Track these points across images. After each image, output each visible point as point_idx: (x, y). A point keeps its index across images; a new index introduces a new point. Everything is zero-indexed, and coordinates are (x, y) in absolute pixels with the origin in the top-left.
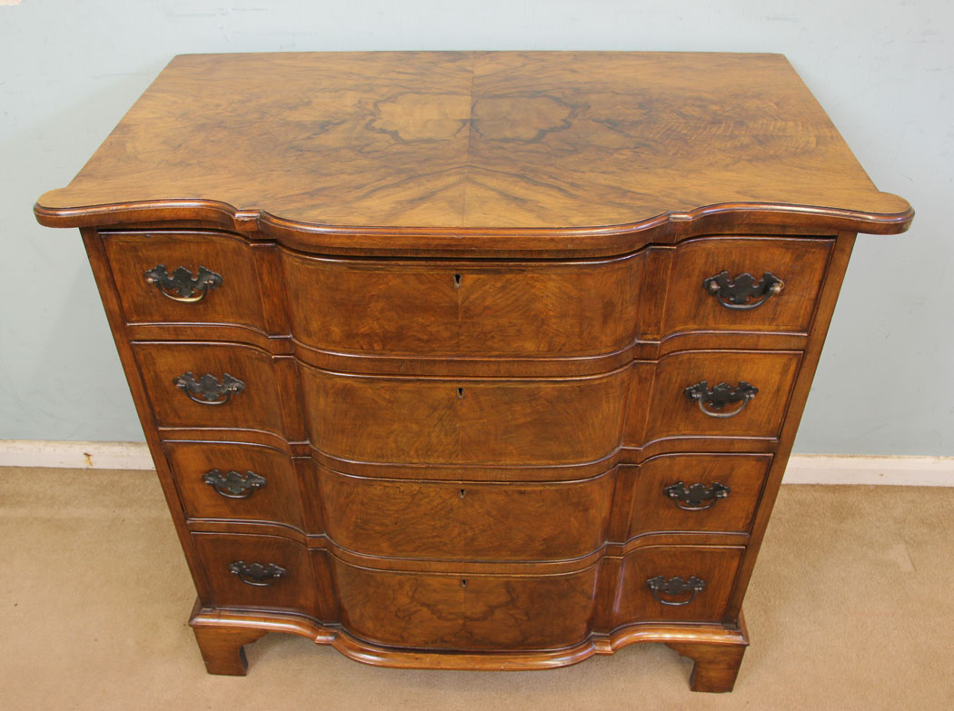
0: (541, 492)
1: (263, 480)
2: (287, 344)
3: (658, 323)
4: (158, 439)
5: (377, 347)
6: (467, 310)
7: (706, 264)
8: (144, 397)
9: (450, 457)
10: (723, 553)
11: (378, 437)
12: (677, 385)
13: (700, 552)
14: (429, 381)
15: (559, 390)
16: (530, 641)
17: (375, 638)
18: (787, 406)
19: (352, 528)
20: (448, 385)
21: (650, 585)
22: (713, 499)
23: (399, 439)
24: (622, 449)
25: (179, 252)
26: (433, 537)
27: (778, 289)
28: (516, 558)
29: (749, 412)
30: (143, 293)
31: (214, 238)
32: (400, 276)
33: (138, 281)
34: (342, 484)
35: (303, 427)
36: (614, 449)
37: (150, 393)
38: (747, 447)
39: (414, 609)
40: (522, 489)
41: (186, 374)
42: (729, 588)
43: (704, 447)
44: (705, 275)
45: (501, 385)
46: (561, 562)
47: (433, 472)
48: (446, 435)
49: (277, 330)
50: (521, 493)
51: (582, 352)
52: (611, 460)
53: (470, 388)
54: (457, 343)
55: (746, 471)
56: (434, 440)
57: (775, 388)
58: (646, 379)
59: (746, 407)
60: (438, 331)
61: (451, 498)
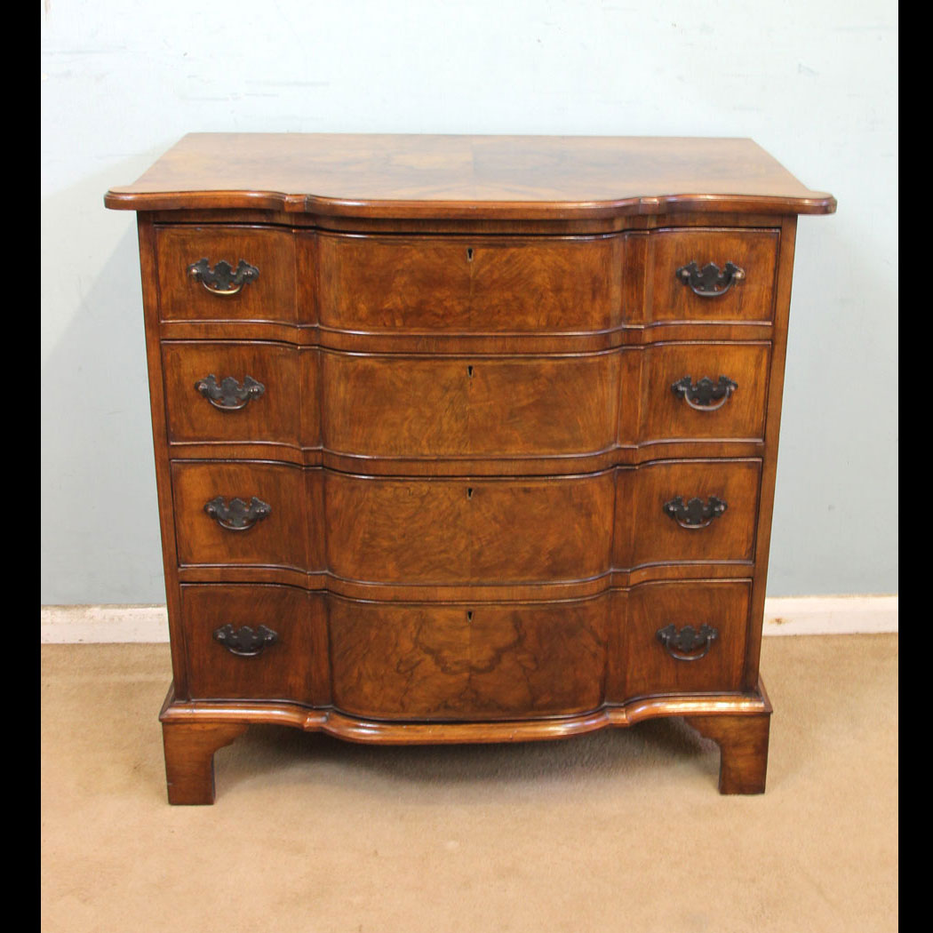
0: (545, 490)
1: (268, 508)
2: (314, 334)
3: (640, 308)
4: (167, 458)
5: (398, 323)
6: (478, 284)
7: (676, 253)
8: (162, 406)
9: (459, 446)
10: (730, 589)
11: (393, 425)
12: (664, 381)
13: (709, 590)
14: (442, 359)
15: (558, 367)
16: (539, 702)
17: (373, 710)
18: (766, 401)
19: (358, 547)
20: (460, 363)
21: (661, 637)
22: (712, 515)
23: (413, 427)
24: (619, 449)
25: (223, 246)
26: (442, 552)
27: (739, 275)
28: (522, 579)
29: (733, 410)
30: (182, 289)
31: (258, 231)
32: (422, 251)
33: (180, 275)
34: (353, 489)
35: (318, 428)
36: (611, 444)
37: (170, 400)
38: (736, 451)
39: (418, 659)
40: (527, 485)
41: (209, 377)
42: (743, 639)
43: (696, 452)
44: (678, 264)
45: (506, 362)
46: (568, 582)
47: (441, 465)
48: (456, 420)
49: (306, 318)
50: (526, 491)
51: (577, 326)
52: (610, 457)
53: (479, 366)
54: (469, 318)
55: (739, 480)
56: (445, 427)
57: (753, 381)
58: (635, 367)
59: (729, 403)
60: (452, 306)
61: (458, 499)
